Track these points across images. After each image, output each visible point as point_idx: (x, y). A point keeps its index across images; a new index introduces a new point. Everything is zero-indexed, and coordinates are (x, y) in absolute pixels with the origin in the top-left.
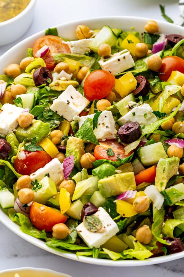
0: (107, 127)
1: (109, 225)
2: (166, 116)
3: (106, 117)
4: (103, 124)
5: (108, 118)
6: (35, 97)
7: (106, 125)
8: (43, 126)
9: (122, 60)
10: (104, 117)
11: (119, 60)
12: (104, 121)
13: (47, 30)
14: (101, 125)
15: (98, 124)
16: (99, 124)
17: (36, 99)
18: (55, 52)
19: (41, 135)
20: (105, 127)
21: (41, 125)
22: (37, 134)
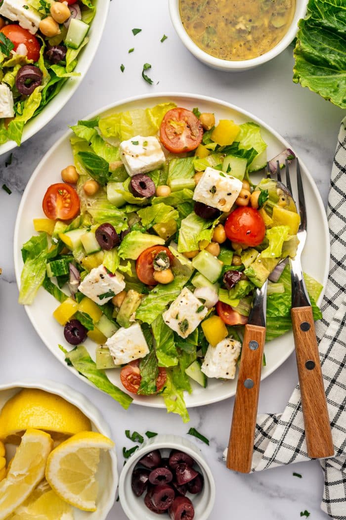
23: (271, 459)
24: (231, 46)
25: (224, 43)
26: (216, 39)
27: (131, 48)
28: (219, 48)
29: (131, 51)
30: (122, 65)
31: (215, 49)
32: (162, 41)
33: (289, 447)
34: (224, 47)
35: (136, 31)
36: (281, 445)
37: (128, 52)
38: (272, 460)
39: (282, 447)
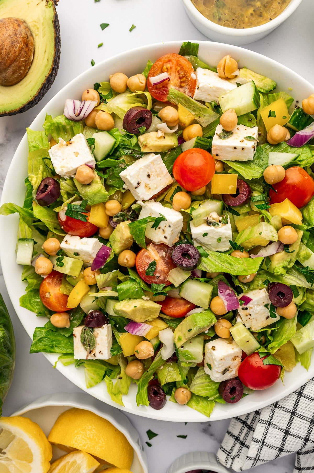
0: (166, 237)
1: (101, 353)
2: (242, 250)
3: (169, 226)
4: (163, 231)
5: (171, 229)
6: (115, 143)
7: (166, 235)
8: (99, 194)
9: (239, 150)
10: (168, 225)
11: (235, 148)
12: (165, 229)
13: (185, 43)
14: (161, 230)
15: (159, 226)
16: (159, 228)
17: (116, 147)
18: (175, 85)
19: (94, 201)
20: (163, 236)
21: (99, 191)
22: (90, 199)
23: (255, 459)
24: (242, 15)
25: (234, 14)
26: (227, 12)
27: (99, 43)
28: (230, 20)
29: (100, 46)
30: (92, 60)
31: (227, 21)
32: (131, 30)
33: (272, 447)
34: (236, 17)
35: (104, 26)
36: (263, 444)
37: (97, 46)
38: (257, 459)
39: (264, 447)
